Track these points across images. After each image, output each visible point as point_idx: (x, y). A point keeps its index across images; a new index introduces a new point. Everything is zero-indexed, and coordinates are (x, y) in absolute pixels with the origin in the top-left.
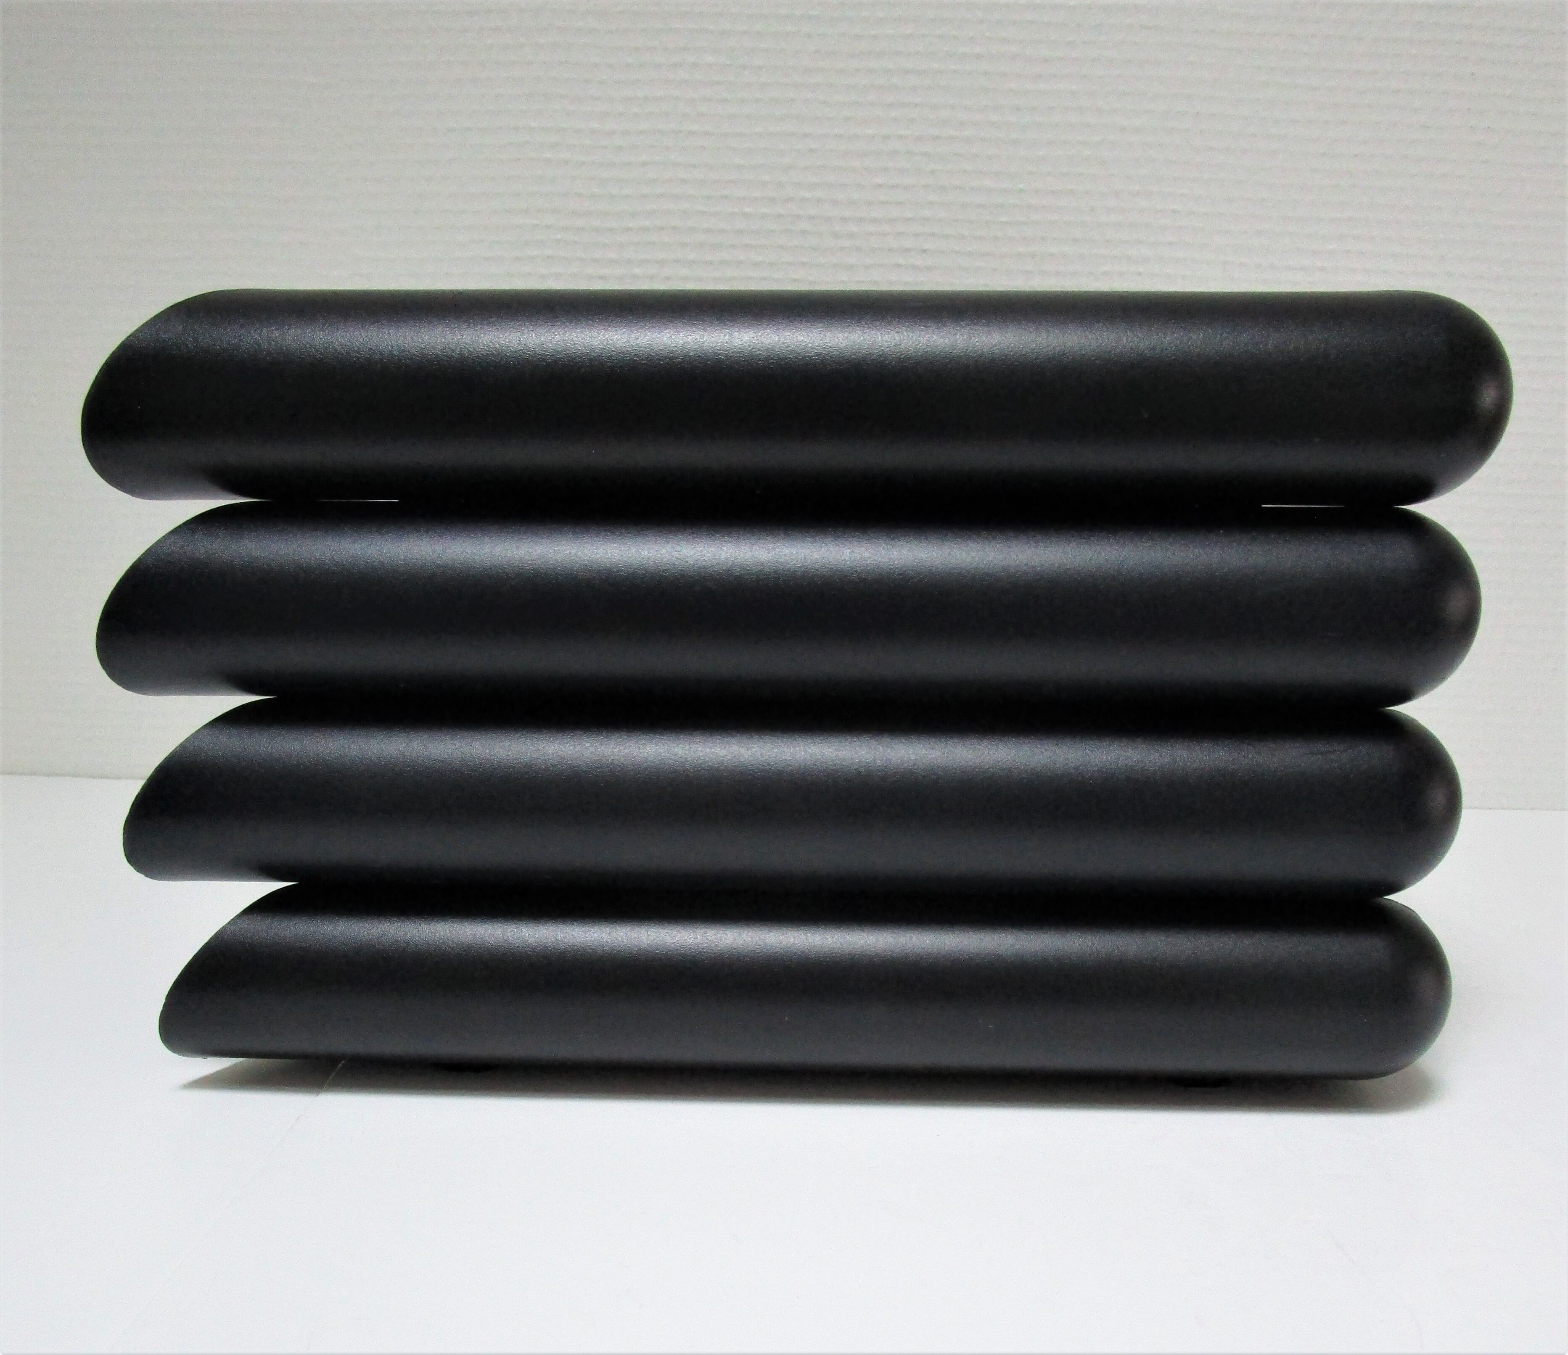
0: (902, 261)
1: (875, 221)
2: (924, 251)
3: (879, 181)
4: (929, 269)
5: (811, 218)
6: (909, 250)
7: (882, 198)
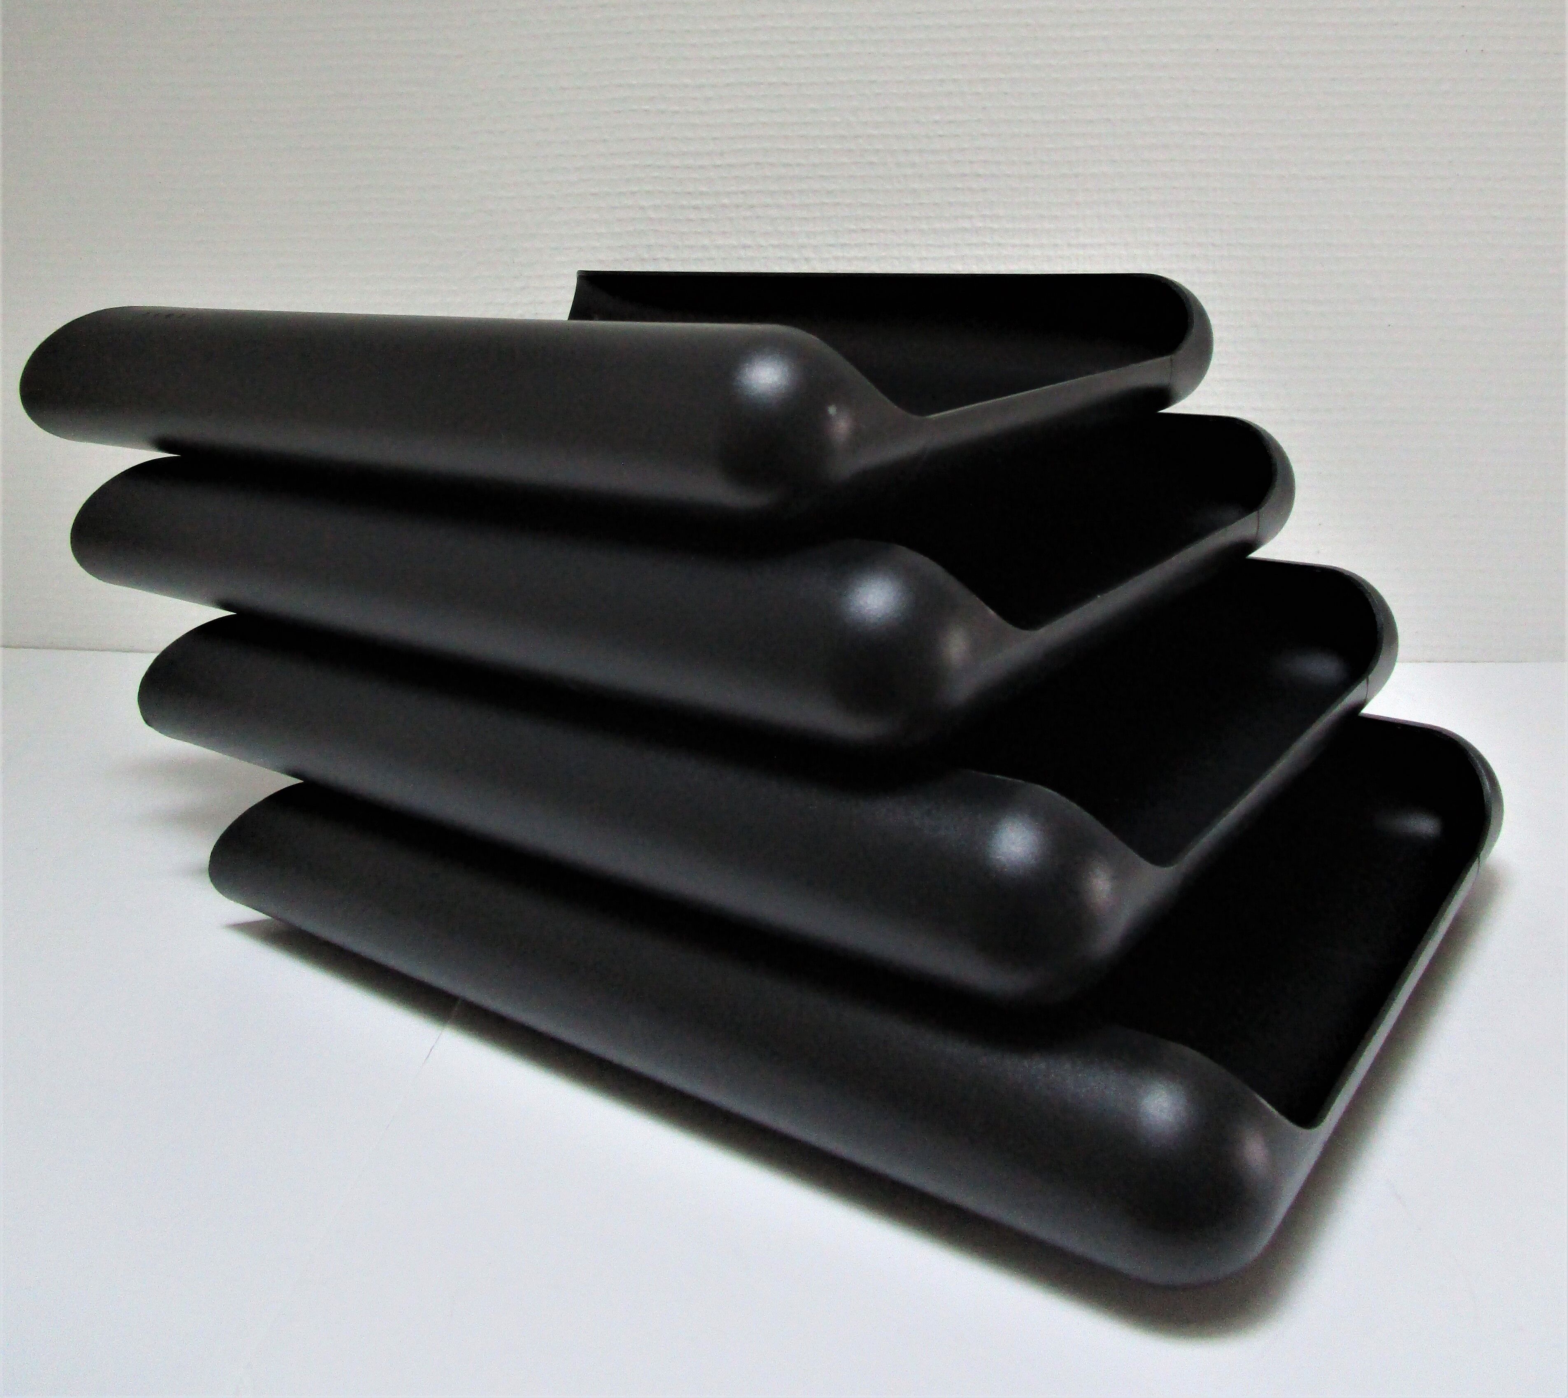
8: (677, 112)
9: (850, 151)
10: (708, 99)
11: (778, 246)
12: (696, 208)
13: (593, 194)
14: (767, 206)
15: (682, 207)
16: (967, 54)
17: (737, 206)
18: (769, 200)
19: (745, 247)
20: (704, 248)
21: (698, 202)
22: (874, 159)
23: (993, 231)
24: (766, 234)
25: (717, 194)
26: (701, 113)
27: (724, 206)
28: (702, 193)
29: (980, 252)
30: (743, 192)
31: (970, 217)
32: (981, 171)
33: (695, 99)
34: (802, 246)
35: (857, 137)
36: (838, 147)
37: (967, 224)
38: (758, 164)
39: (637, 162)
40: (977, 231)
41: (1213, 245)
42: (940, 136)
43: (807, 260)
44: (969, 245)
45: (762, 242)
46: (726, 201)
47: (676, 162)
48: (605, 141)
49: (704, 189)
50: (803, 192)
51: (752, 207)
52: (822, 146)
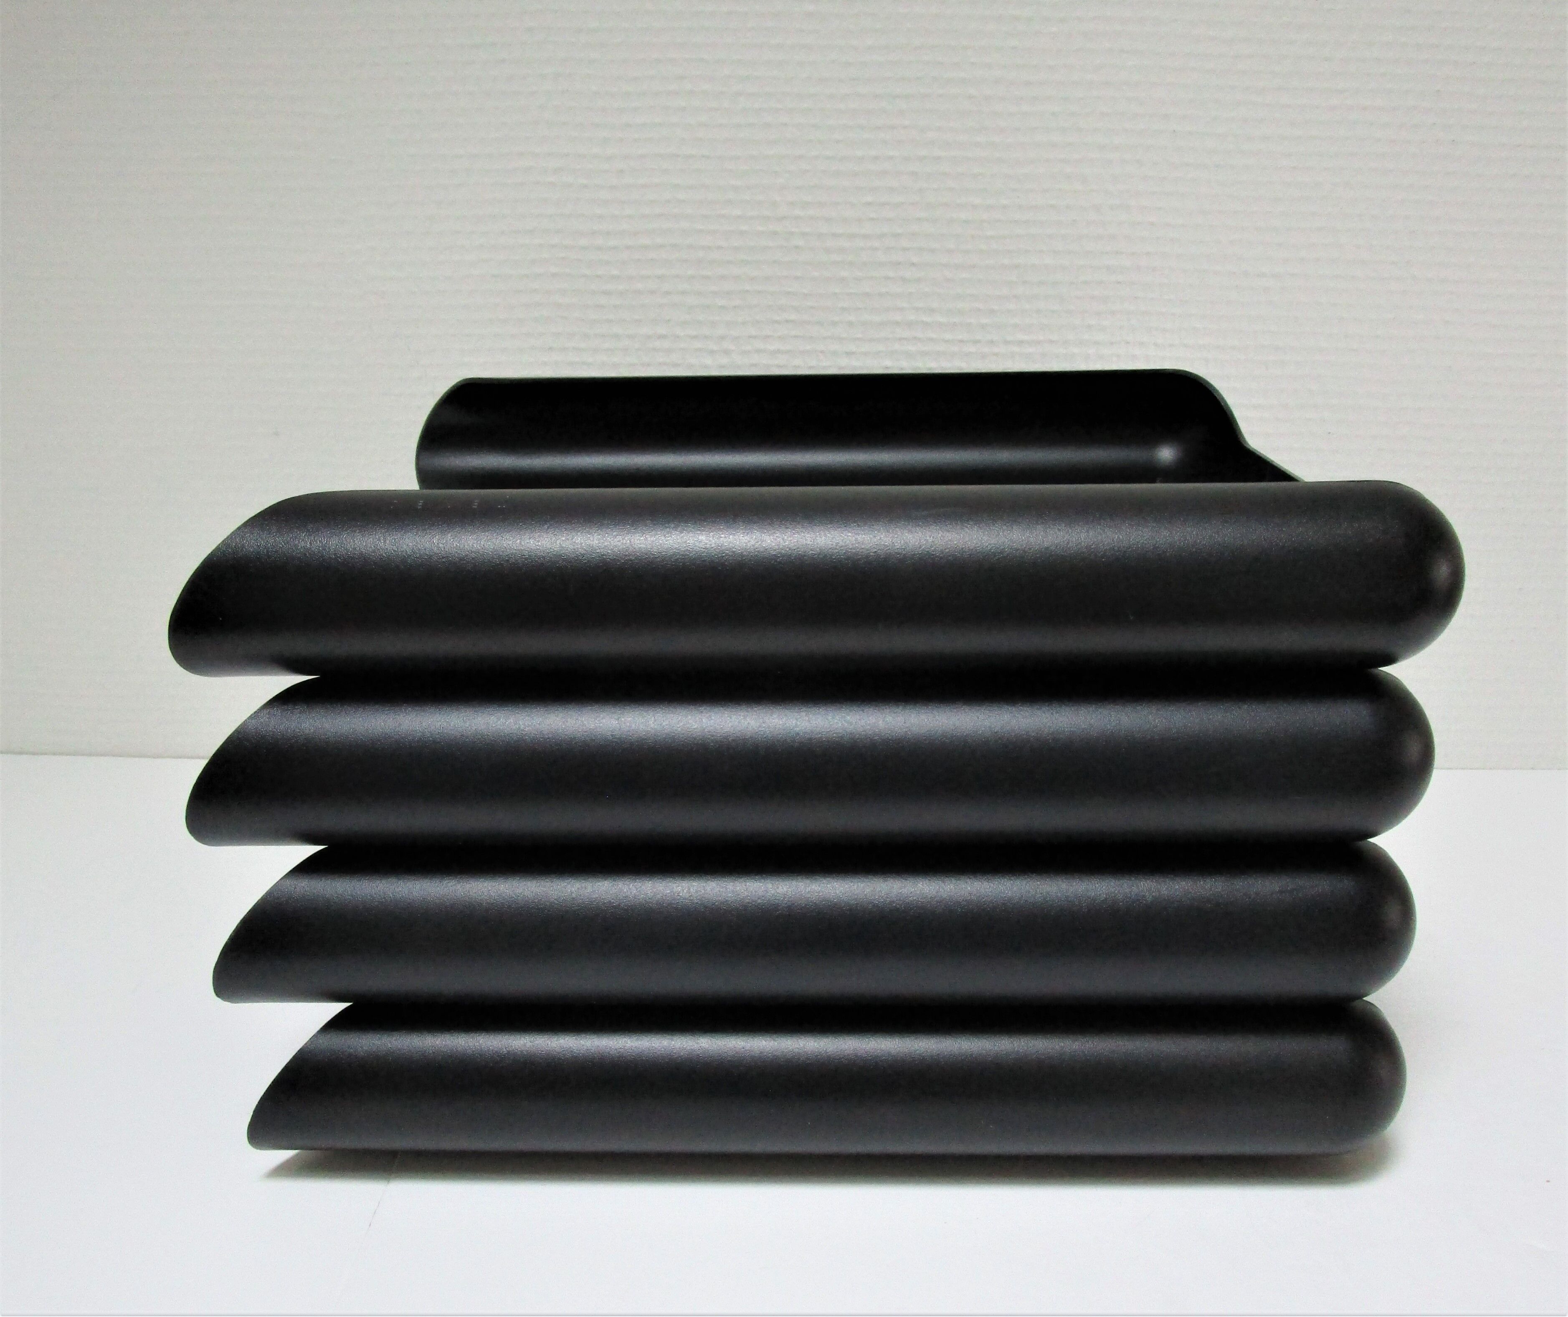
0: (891, 274)
1: (865, 237)
2: (913, 264)
3: (869, 199)
4: (919, 280)
5: (804, 234)
6: (899, 263)
7: (873, 215)
8: (586, 186)
9: (775, 233)
10: (619, 172)
11: (695, 337)
14: (684, 293)
16: (905, 127)
17: (652, 292)
18: (685, 286)
22: (800, 243)
23: (926, 324)
24: (684, 323)
25: (630, 278)
26: (612, 188)
27: (638, 292)
28: (615, 277)
29: (912, 348)
30: (659, 277)
31: (901, 309)
32: (915, 260)
33: (607, 171)
35: (782, 218)
36: (760, 228)
37: (898, 317)
38: (675, 246)
40: (910, 324)
41: (1156, 345)
42: (873, 219)
43: (727, 352)
44: (900, 339)
45: (679, 332)
46: (640, 286)
47: (583, 242)
49: (615, 272)
50: (723, 277)
51: (668, 293)
52: (744, 228)
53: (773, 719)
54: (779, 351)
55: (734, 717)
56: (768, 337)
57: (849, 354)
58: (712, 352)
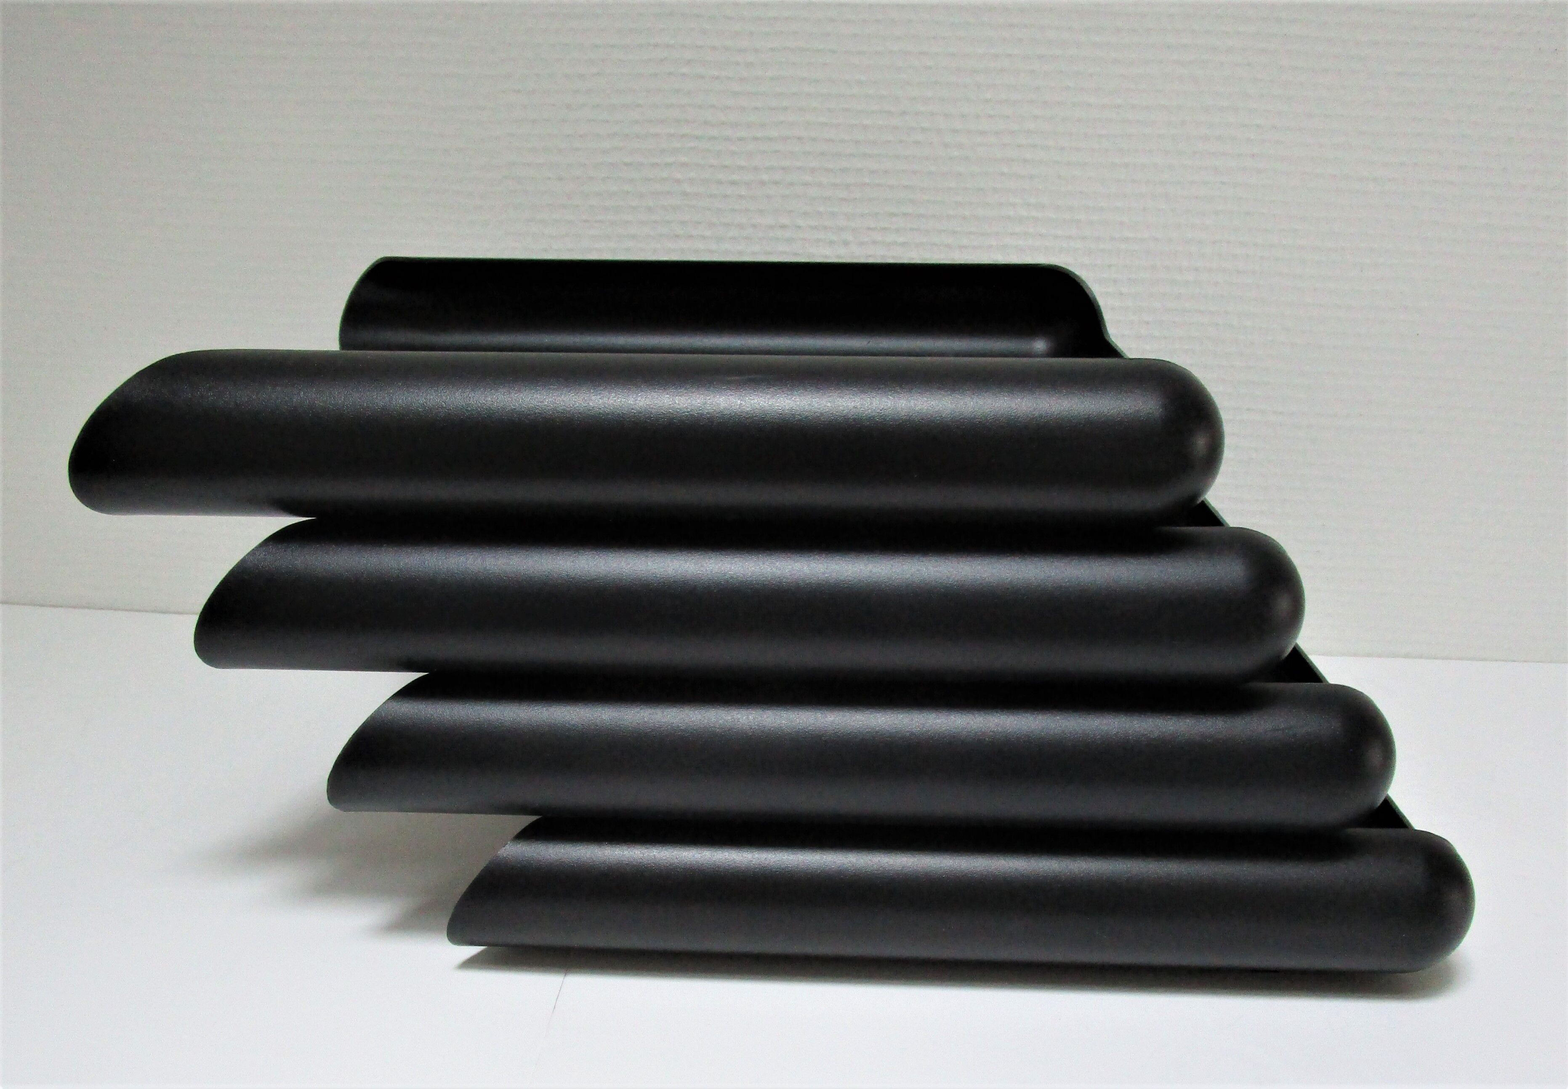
8: (717, 78)
9: (896, 128)
10: (749, 65)
11: (815, 228)
12: (733, 183)
13: (626, 164)
14: (806, 184)
15: (720, 182)
17: (776, 183)
18: (808, 178)
19: (783, 227)
20: (741, 226)
21: (735, 177)
22: (920, 138)
23: (1037, 220)
24: (805, 214)
25: (756, 169)
26: (742, 80)
27: (763, 183)
28: (741, 168)
29: (1021, 242)
30: (783, 168)
31: (1014, 205)
32: (1029, 156)
33: (738, 64)
34: (842, 229)
35: (904, 113)
36: (884, 123)
37: (1010, 213)
38: (799, 138)
39: (672, 131)
40: (1021, 220)
42: (990, 116)
43: (846, 243)
44: (1011, 234)
45: (800, 222)
46: (765, 177)
47: (714, 132)
48: (639, 106)
49: (742, 163)
50: (844, 170)
51: (792, 184)
52: (866, 122)
53: (711, 564)
54: (895, 243)
55: (675, 561)
56: (885, 229)
57: (961, 247)
58: (832, 243)
